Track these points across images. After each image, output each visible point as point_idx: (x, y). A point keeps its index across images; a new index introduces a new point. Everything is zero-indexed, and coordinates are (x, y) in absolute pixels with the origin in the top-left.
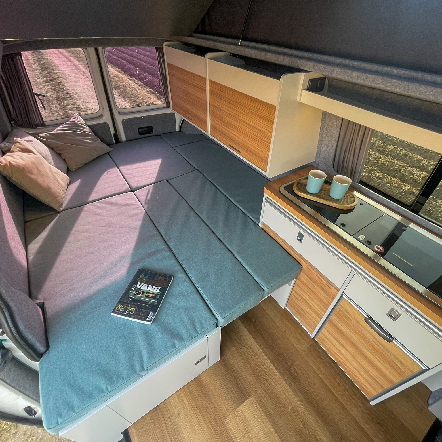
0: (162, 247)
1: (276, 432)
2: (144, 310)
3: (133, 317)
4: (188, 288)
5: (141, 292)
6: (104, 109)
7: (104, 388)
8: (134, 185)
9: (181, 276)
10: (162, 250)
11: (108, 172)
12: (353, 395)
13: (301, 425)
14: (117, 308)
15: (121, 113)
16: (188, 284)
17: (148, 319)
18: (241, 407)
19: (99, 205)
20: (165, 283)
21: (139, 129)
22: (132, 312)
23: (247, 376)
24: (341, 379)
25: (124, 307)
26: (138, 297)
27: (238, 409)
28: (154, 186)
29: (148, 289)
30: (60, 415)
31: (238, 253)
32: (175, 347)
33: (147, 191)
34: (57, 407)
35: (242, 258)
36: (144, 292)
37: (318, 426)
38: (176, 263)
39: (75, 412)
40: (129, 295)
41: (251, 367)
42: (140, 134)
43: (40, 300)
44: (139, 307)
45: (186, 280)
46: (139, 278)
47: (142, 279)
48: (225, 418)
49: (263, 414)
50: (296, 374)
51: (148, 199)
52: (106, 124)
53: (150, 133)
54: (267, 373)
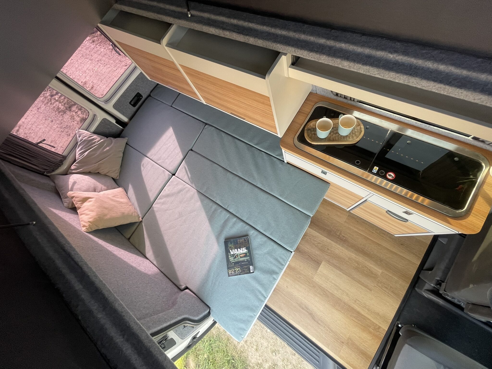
0: (228, 216)
1: (344, 273)
2: (245, 267)
3: (242, 273)
4: (262, 239)
5: (236, 256)
6: (92, 109)
7: (253, 315)
8: (172, 168)
9: (252, 232)
10: (228, 218)
11: (143, 166)
12: (383, 235)
13: (356, 264)
14: (229, 273)
15: (107, 101)
16: (260, 236)
17: (251, 272)
18: (319, 270)
19: (162, 201)
20: (246, 243)
21: (130, 103)
22: (239, 271)
23: (315, 252)
24: (373, 229)
25: (233, 270)
26: (236, 260)
27: (318, 271)
28: (186, 162)
29: (239, 252)
30: (241, 334)
31: (281, 195)
32: (276, 279)
33: (184, 169)
34: (237, 332)
35: (285, 198)
36: (237, 255)
37: (366, 261)
38: (245, 225)
39: (246, 330)
40: (230, 262)
41: (316, 246)
42: (134, 105)
43: (183, 285)
44: (241, 266)
45: (257, 234)
46: (229, 248)
47: (231, 247)
48: (313, 278)
49: (333, 268)
50: (344, 238)
51: (190, 177)
52: (104, 120)
53: (141, 99)
54: (327, 245)
